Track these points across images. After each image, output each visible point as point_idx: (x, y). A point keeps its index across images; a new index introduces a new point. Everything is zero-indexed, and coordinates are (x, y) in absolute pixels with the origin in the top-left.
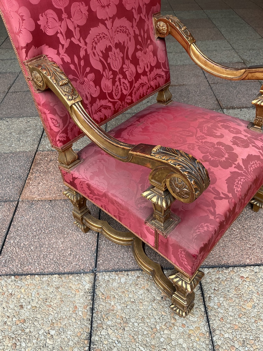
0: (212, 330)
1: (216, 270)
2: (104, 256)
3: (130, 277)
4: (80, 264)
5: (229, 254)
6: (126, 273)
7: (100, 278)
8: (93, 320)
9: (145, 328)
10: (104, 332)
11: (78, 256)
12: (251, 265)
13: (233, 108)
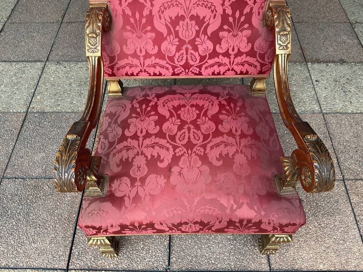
2: (177, 253)
4: (153, 261)
5: (303, 257)
11: (150, 251)
13: (318, 61)
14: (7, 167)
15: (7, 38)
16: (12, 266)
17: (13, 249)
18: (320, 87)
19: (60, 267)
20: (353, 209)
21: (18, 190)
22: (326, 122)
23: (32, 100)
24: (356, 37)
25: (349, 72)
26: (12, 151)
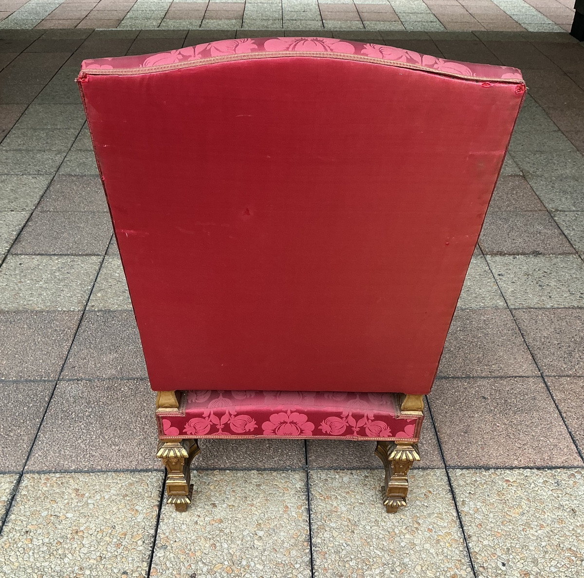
0: (467, 537)
1: (472, 471)
2: (317, 452)
3: (355, 477)
4: (284, 459)
5: (489, 453)
6: (350, 471)
7: (315, 476)
8: (312, 521)
9: (380, 531)
10: (327, 535)
12: (520, 468)
13: (501, 254)
14: (62, 369)
15: (38, 228)
16: (86, 469)
17: (85, 453)
18: (505, 281)
19: (155, 468)
20: (557, 407)
21: (83, 393)
22: (515, 318)
23: (89, 297)
24: (556, 226)
25: (548, 264)
26: (68, 353)
